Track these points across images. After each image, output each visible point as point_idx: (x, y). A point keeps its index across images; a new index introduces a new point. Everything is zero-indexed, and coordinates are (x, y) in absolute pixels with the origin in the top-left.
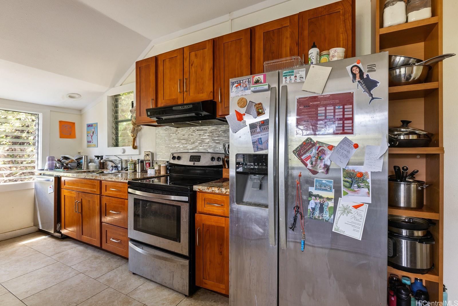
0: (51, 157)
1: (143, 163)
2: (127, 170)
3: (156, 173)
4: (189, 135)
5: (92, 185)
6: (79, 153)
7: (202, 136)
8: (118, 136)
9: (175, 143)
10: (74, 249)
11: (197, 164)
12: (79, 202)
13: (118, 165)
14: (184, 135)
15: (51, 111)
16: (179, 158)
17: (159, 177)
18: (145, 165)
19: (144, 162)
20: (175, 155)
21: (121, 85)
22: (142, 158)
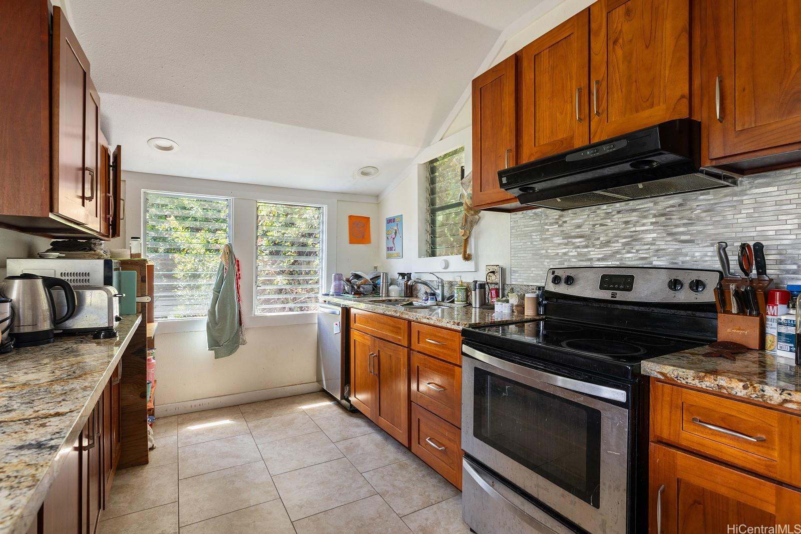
0: (338, 274)
1: (485, 288)
2: (453, 302)
3: (513, 312)
4: (594, 225)
5: (396, 327)
6: (376, 268)
7: (635, 226)
8: (435, 237)
9: (557, 245)
10: (367, 437)
11: (621, 296)
12: (374, 357)
13: (436, 291)
14: (579, 227)
15: (338, 201)
16: (570, 280)
17: (520, 324)
18: (487, 293)
19: (487, 286)
20: (558, 273)
21: (441, 139)
22: (481, 278)
